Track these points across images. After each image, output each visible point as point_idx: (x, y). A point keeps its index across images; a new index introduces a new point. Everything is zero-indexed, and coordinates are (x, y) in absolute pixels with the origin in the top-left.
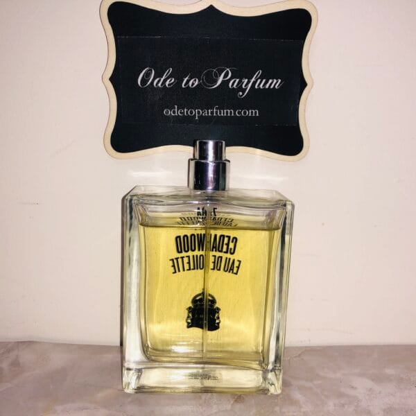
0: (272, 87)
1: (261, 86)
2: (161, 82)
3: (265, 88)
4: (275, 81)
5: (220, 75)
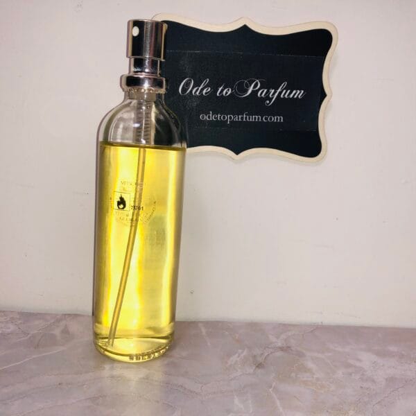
0: (295, 97)
1: (286, 96)
2: (199, 91)
3: (289, 98)
4: (299, 92)
5: (251, 85)
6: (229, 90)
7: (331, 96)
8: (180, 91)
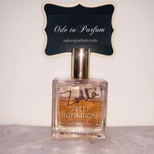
3: (99, 32)
4: (102, 29)
5: (83, 28)
6: (74, 30)
7: (116, 30)
8: (55, 31)
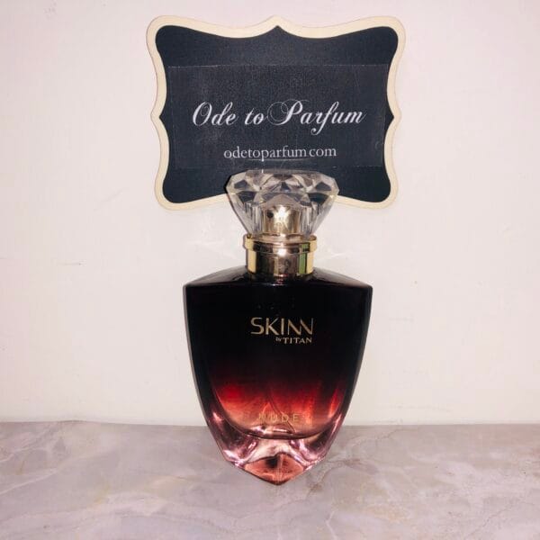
0: (351, 121)
1: (339, 121)
2: (220, 120)
3: (343, 124)
4: (355, 114)
5: (290, 109)
6: (260, 116)
7: (400, 118)
8: (194, 121)
